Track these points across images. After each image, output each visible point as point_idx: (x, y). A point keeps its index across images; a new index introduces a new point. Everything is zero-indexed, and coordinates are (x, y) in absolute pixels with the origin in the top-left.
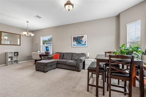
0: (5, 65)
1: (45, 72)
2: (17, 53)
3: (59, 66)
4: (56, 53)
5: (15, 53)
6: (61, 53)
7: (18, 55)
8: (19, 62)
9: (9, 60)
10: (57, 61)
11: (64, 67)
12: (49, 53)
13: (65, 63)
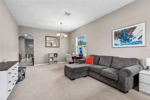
0: (48, 64)
1: (72, 80)
2: (57, 54)
3: (91, 73)
4: (90, 56)
5: (55, 54)
6: (96, 56)
7: (57, 56)
8: (58, 63)
9: (51, 60)
10: (89, 67)
11: (97, 77)
12: (82, 55)
13: (99, 72)
